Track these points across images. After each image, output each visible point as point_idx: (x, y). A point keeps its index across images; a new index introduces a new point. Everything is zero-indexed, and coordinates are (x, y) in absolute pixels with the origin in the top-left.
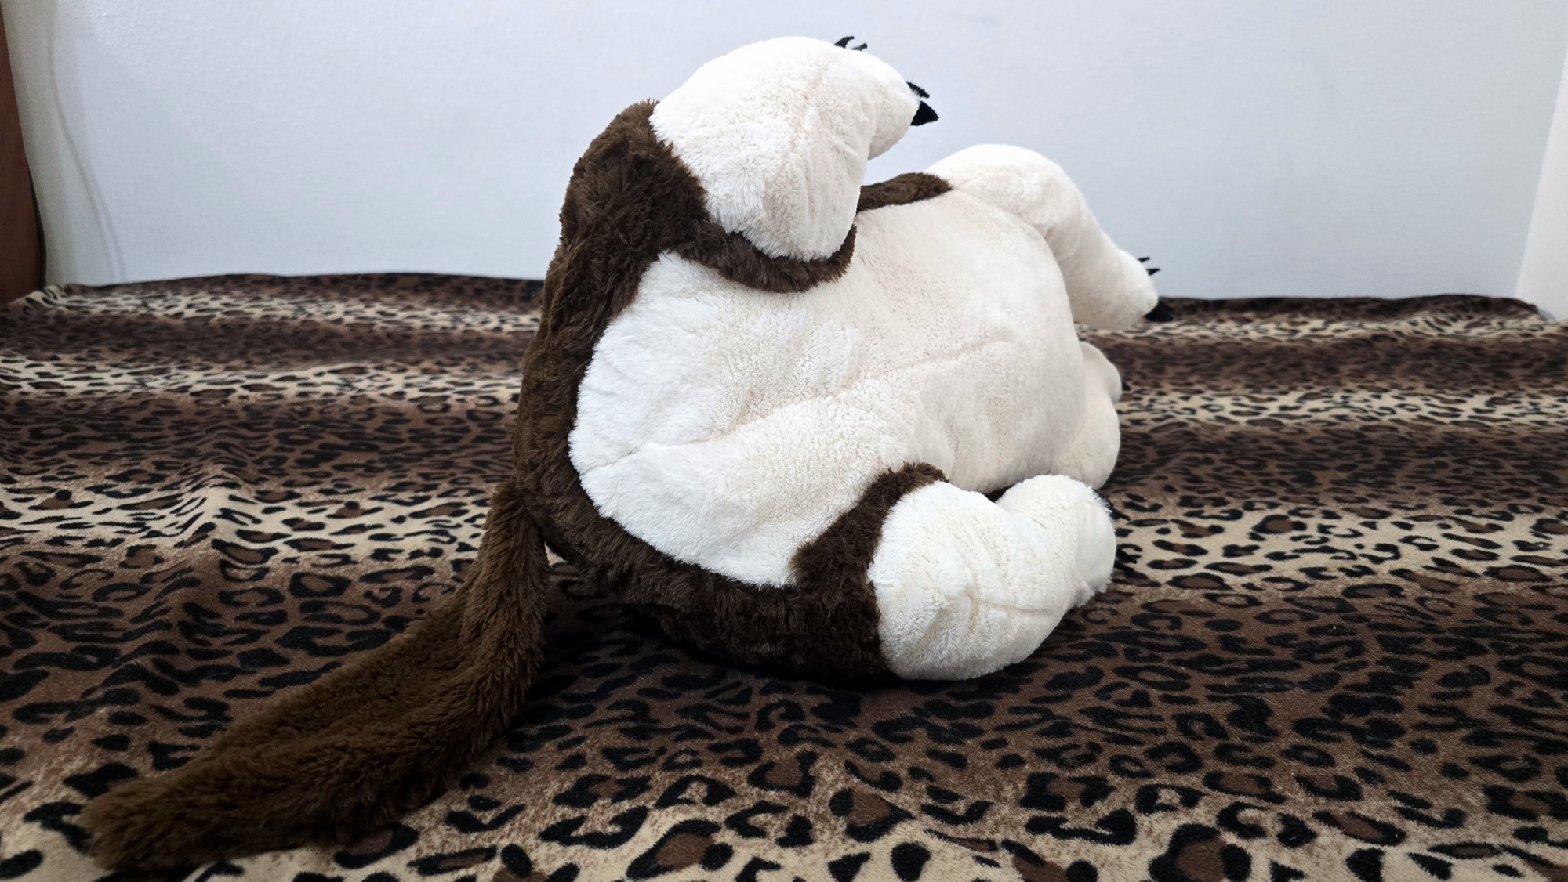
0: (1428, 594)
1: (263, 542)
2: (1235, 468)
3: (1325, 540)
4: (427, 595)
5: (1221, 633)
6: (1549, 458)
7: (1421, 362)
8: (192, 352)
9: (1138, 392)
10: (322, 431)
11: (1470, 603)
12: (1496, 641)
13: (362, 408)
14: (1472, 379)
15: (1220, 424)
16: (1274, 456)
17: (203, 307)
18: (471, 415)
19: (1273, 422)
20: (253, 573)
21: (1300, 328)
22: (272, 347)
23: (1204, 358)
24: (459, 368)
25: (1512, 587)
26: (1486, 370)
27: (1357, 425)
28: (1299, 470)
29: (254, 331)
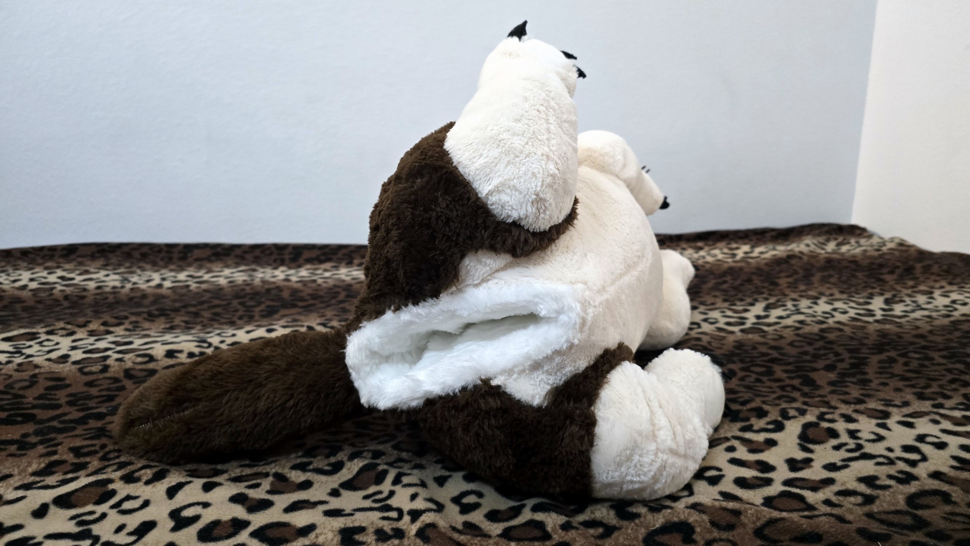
2: (754, 376)
3: (860, 446)
6: (957, 348)
13: (26, 375)
15: (722, 335)
18: (128, 373)
19: (758, 330)
21: (735, 252)
26: (868, 277)
28: (799, 373)
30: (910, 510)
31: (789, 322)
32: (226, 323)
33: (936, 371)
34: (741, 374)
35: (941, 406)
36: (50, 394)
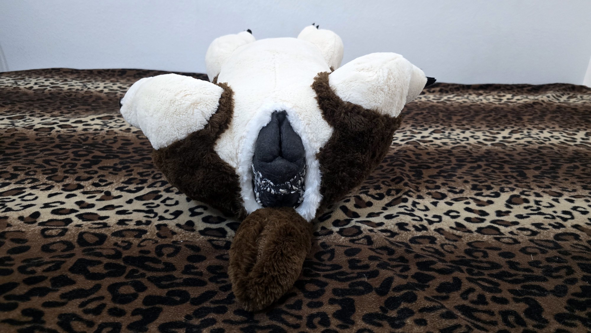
1: (65, 214)
2: (492, 169)
3: (539, 209)
4: (144, 244)
5: (508, 260)
7: (554, 115)
8: (37, 107)
9: (443, 129)
10: (93, 149)
13: (111, 137)
14: (576, 123)
15: (480, 145)
16: (506, 162)
17: (42, 84)
19: (502, 145)
20: (60, 231)
21: (502, 98)
22: (72, 105)
23: (467, 112)
26: (580, 119)
27: (537, 146)
28: (518, 170)
29: (64, 96)
30: (555, 240)
31: (522, 141)
34: (484, 167)
36: (125, 147)
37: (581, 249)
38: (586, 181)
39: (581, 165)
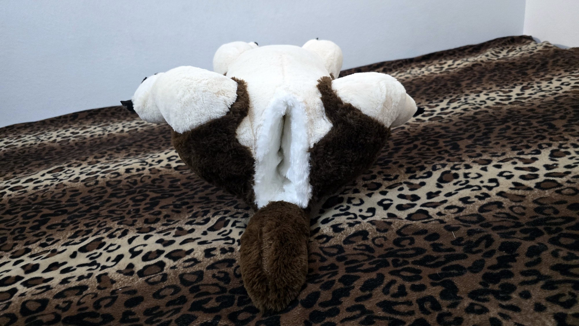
0: (514, 204)
1: (11, 284)
2: (427, 147)
3: (467, 182)
4: (84, 301)
6: (550, 115)
7: (492, 74)
10: (42, 208)
11: (532, 205)
12: (546, 226)
13: (60, 190)
14: (513, 78)
15: (418, 123)
16: (441, 136)
18: (108, 184)
19: (439, 118)
21: (443, 66)
22: (25, 162)
24: (104, 158)
25: (547, 193)
26: (517, 73)
27: (472, 113)
28: (452, 142)
29: (18, 154)
30: (479, 213)
31: (458, 110)
32: (156, 149)
33: (529, 132)
34: (420, 146)
35: (522, 153)
36: (73, 199)
37: (503, 217)
38: (516, 141)
39: (514, 124)
